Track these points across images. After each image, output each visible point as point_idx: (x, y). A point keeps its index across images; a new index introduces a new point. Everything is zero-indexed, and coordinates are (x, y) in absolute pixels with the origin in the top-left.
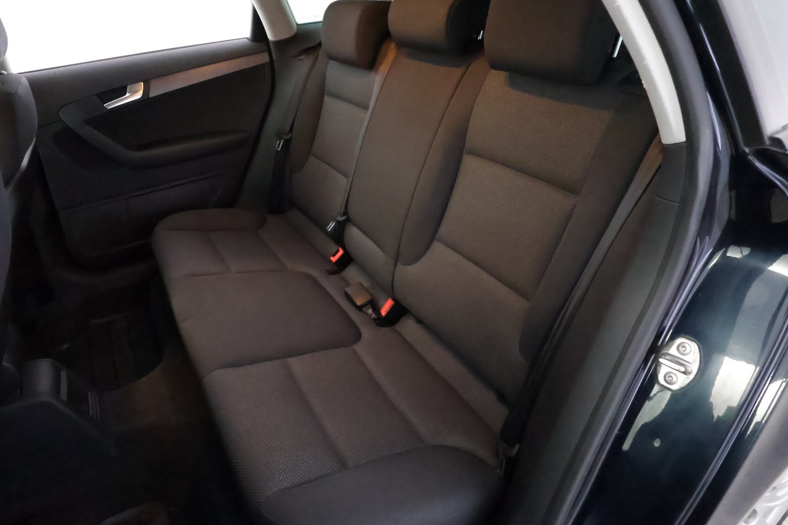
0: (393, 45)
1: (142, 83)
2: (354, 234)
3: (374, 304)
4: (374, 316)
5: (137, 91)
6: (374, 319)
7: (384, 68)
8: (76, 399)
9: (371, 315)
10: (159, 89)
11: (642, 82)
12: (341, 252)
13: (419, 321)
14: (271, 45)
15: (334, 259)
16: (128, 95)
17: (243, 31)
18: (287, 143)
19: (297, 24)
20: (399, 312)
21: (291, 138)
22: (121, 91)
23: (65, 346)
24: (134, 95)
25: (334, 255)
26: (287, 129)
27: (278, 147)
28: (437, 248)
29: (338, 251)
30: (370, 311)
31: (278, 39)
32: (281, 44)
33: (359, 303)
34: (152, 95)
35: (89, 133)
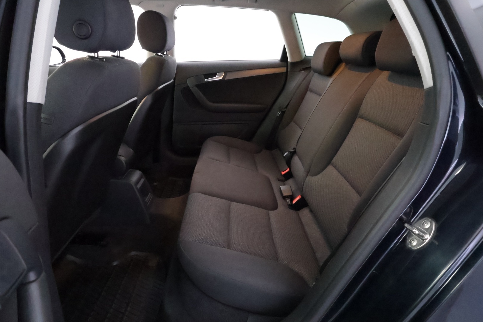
0: (344, 64)
1: (224, 73)
2: (296, 160)
3: (292, 198)
4: (289, 203)
5: (221, 76)
6: (289, 205)
7: (335, 76)
8: (143, 191)
9: (288, 202)
10: (230, 77)
11: (412, 52)
12: (288, 170)
13: (311, 211)
14: (289, 64)
15: (283, 173)
16: (216, 77)
17: (276, 57)
18: (283, 113)
19: (305, 55)
20: (303, 204)
21: (285, 111)
22: (214, 75)
23: (156, 184)
24: (218, 78)
25: (284, 171)
26: (285, 107)
27: (278, 115)
28: (330, 168)
29: (287, 169)
30: (288, 200)
31: (292, 61)
32: (294, 64)
33: (285, 194)
34: (226, 79)
35: (196, 91)
